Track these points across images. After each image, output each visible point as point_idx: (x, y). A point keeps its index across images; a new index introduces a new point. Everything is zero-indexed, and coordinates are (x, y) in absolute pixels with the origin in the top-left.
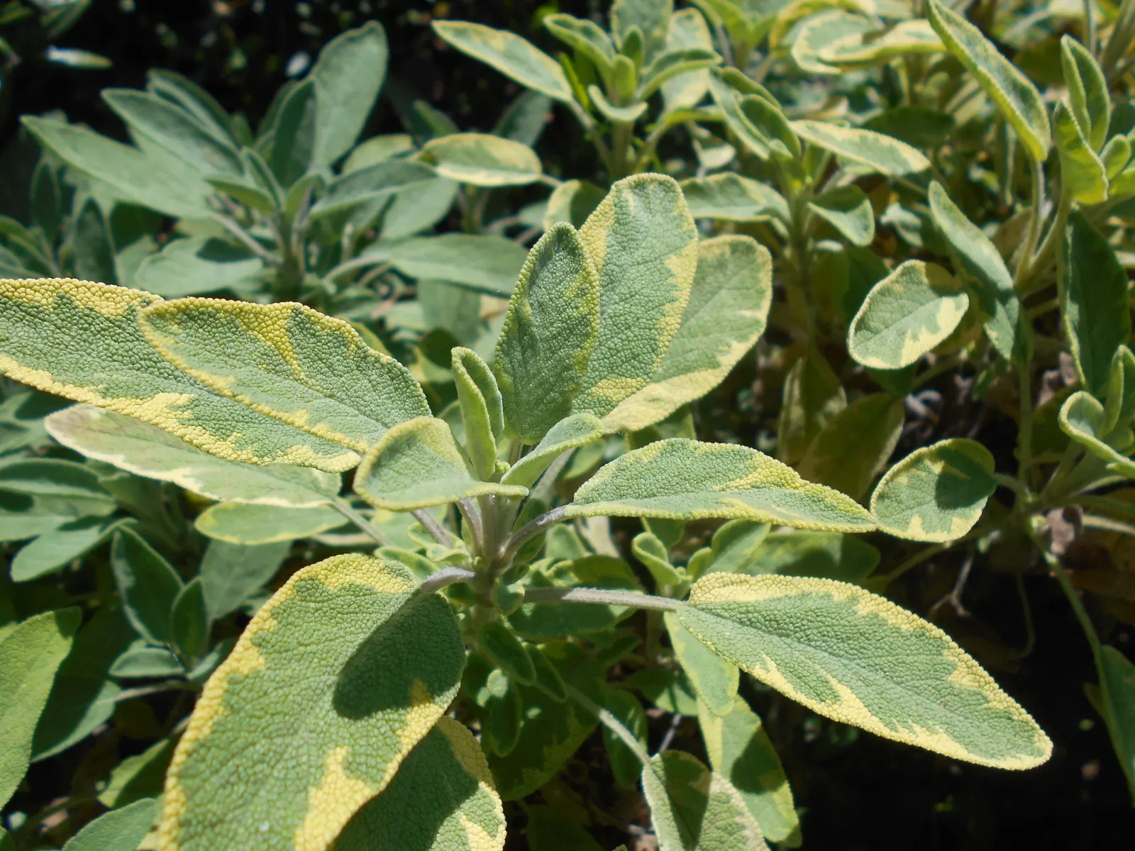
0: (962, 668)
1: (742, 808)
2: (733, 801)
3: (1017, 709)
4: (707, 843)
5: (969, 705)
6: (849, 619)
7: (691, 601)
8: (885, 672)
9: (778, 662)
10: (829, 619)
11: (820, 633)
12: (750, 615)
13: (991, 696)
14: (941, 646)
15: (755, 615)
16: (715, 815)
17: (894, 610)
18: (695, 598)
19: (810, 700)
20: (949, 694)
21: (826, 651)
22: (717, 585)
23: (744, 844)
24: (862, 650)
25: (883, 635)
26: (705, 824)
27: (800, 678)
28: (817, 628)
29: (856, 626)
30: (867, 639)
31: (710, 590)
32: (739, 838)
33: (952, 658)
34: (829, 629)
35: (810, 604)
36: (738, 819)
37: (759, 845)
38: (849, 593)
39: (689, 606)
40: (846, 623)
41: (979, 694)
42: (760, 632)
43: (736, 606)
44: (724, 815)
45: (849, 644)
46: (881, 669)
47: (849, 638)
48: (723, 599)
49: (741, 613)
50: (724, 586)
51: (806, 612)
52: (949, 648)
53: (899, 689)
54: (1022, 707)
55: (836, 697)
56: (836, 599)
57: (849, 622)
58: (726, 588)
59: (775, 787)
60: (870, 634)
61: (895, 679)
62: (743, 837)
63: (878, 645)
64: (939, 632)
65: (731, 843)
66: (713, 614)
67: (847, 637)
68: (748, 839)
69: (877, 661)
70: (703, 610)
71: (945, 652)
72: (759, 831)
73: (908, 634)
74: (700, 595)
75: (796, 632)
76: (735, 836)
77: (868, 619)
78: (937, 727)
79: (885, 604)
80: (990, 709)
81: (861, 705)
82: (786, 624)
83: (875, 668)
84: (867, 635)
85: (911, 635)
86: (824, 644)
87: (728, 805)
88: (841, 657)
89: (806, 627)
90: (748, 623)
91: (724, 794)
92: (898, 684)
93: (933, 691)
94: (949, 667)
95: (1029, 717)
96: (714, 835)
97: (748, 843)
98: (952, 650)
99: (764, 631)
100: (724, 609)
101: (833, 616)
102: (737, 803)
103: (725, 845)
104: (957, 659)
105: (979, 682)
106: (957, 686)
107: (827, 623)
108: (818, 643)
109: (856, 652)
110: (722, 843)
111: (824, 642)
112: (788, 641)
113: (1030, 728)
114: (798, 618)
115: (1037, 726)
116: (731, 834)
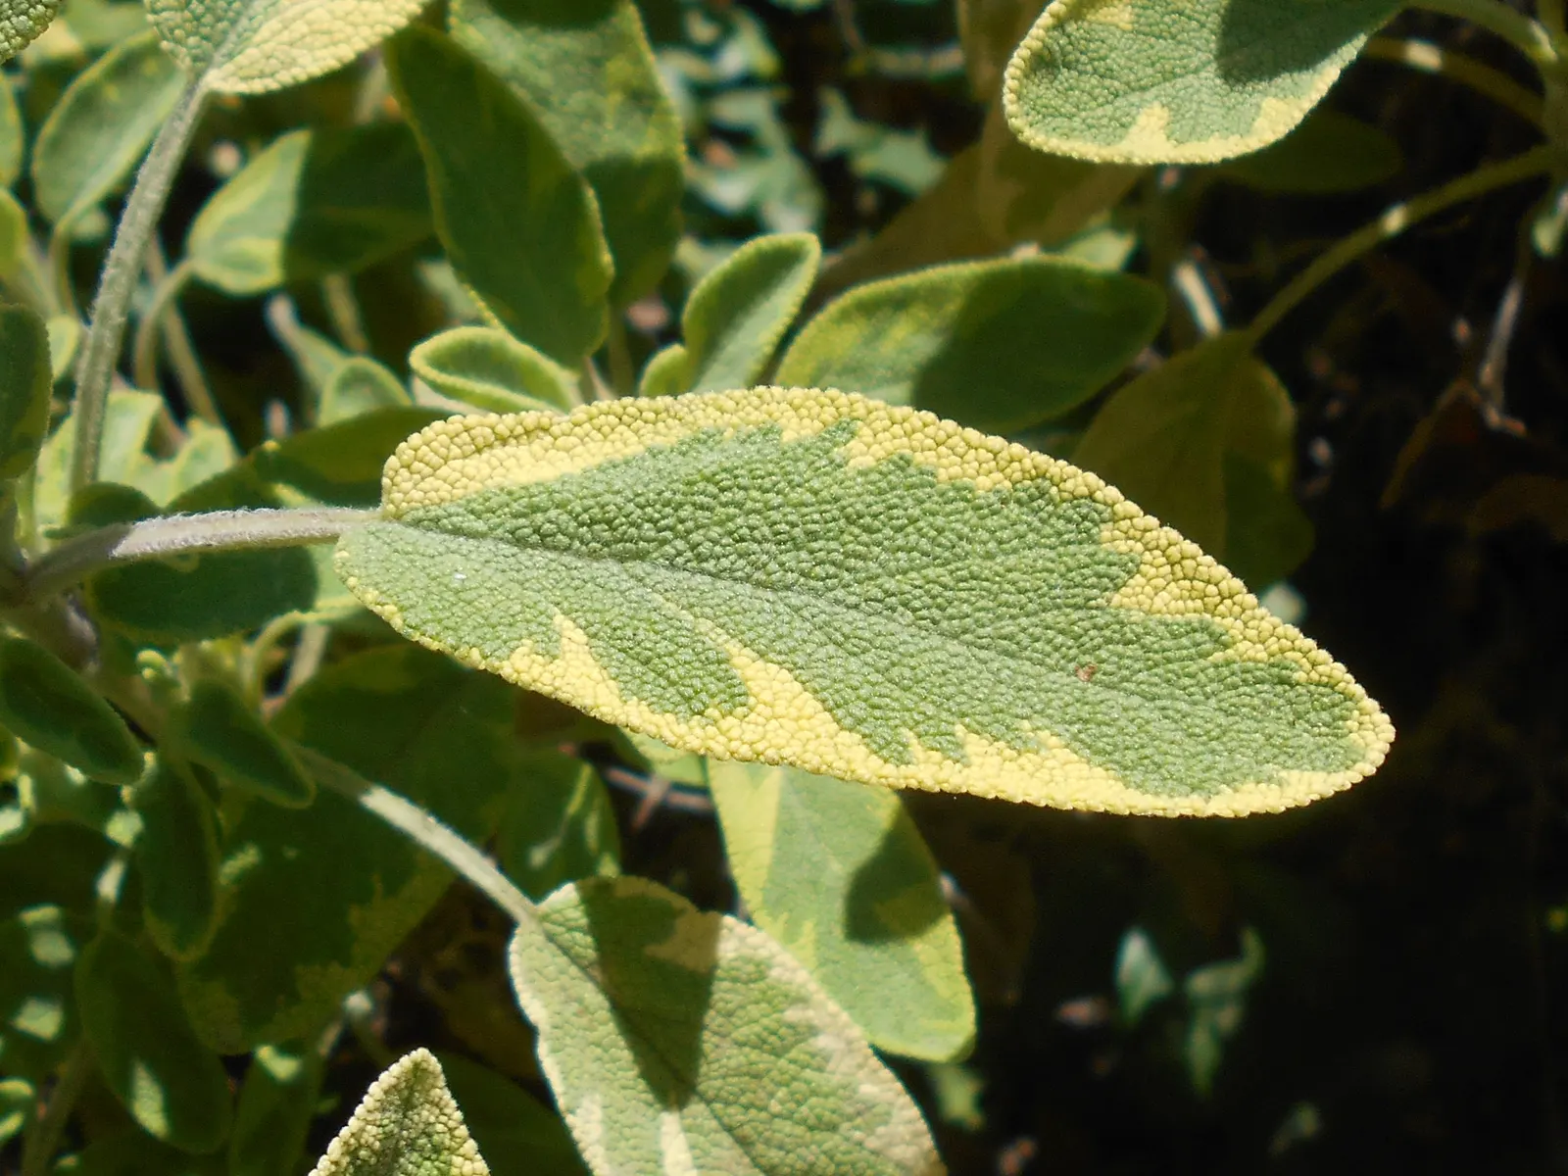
0: (1154, 565)
1: (803, 985)
2: (774, 973)
3: (1305, 654)
4: (718, 1083)
5: (1169, 661)
6: (816, 484)
7: (387, 506)
8: (914, 610)
9: (593, 630)
10: (755, 494)
11: (730, 533)
12: (539, 518)
13: (1233, 627)
14: (1087, 518)
15: (553, 513)
16: (730, 1014)
17: (956, 440)
18: (397, 496)
19: (657, 718)
20: (1109, 641)
21: (748, 579)
22: (456, 451)
23: (820, 1069)
24: (852, 562)
25: (916, 512)
26: (709, 1042)
27: (646, 662)
28: (721, 523)
29: (836, 500)
30: (868, 530)
31: (435, 469)
32: (802, 1057)
33: (1123, 546)
34: (754, 520)
35: (708, 460)
36: (792, 1015)
37: (860, 1066)
38: (829, 413)
39: (384, 518)
40: (808, 497)
41: (1205, 628)
42: (567, 559)
43: (505, 498)
44: (753, 1011)
45: (811, 552)
46: (905, 605)
47: (813, 536)
48: (475, 486)
49: (516, 516)
50: (479, 451)
51: (690, 484)
52: (1114, 519)
53: (953, 646)
54: (1320, 646)
55: (735, 696)
56: (788, 437)
57: (816, 493)
58: (485, 455)
59: (917, 924)
60: (875, 516)
61: (944, 624)
62: (813, 1055)
63: (900, 542)
64: (1083, 480)
65: (782, 1073)
66: (445, 531)
67: (808, 533)
68: (827, 1059)
69: (891, 585)
70: (417, 523)
71: (1106, 532)
72: (856, 1031)
73: (993, 498)
74: (409, 485)
75: (664, 542)
76: (793, 1054)
77: (874, 477)
78: (1044, 734)
79: (930, 430)
80: (1228, 663)
81: (811, 704)
82: (632, 524)
83: (887, 604)
84: (868, 520)
85: (1004, 502)
86: (742, 562)
87: (762, 985)
88: (788, 588)
89: (690, 524)
90: (536, 538)
91: (749, 960)
92: (955, 636)
93: (1060, 639)
94: (1114, 570)
95: (1339, 670)
96: (733, 1063)
97: (831, 1066)
98: (1124, 524)
99: (578, 554)
100: (472, 512)
101: (767, 483)
102: (787, 976)
103: (766, 1081)
104: (1139, 547)
105: (1204, 596)
106: (1137, 616)
107: (749, 505)
108: (725, 563)
109: (832, 570)
110: (757, 1076)
111: (740, 556)
112: (638, 567)
113: (1337, 698)
114: (667, 504)
115: (1358, 690)
116: (777, 1053)
